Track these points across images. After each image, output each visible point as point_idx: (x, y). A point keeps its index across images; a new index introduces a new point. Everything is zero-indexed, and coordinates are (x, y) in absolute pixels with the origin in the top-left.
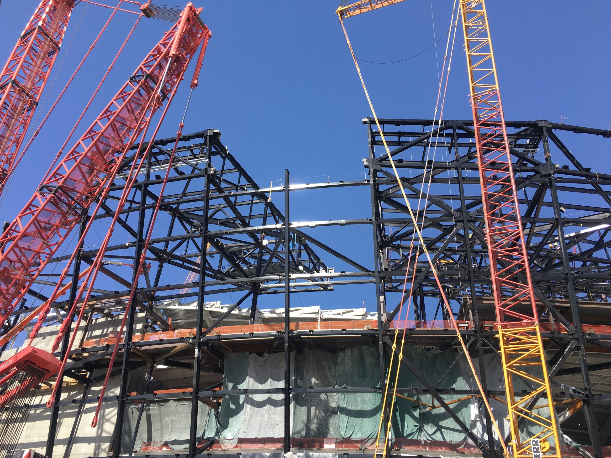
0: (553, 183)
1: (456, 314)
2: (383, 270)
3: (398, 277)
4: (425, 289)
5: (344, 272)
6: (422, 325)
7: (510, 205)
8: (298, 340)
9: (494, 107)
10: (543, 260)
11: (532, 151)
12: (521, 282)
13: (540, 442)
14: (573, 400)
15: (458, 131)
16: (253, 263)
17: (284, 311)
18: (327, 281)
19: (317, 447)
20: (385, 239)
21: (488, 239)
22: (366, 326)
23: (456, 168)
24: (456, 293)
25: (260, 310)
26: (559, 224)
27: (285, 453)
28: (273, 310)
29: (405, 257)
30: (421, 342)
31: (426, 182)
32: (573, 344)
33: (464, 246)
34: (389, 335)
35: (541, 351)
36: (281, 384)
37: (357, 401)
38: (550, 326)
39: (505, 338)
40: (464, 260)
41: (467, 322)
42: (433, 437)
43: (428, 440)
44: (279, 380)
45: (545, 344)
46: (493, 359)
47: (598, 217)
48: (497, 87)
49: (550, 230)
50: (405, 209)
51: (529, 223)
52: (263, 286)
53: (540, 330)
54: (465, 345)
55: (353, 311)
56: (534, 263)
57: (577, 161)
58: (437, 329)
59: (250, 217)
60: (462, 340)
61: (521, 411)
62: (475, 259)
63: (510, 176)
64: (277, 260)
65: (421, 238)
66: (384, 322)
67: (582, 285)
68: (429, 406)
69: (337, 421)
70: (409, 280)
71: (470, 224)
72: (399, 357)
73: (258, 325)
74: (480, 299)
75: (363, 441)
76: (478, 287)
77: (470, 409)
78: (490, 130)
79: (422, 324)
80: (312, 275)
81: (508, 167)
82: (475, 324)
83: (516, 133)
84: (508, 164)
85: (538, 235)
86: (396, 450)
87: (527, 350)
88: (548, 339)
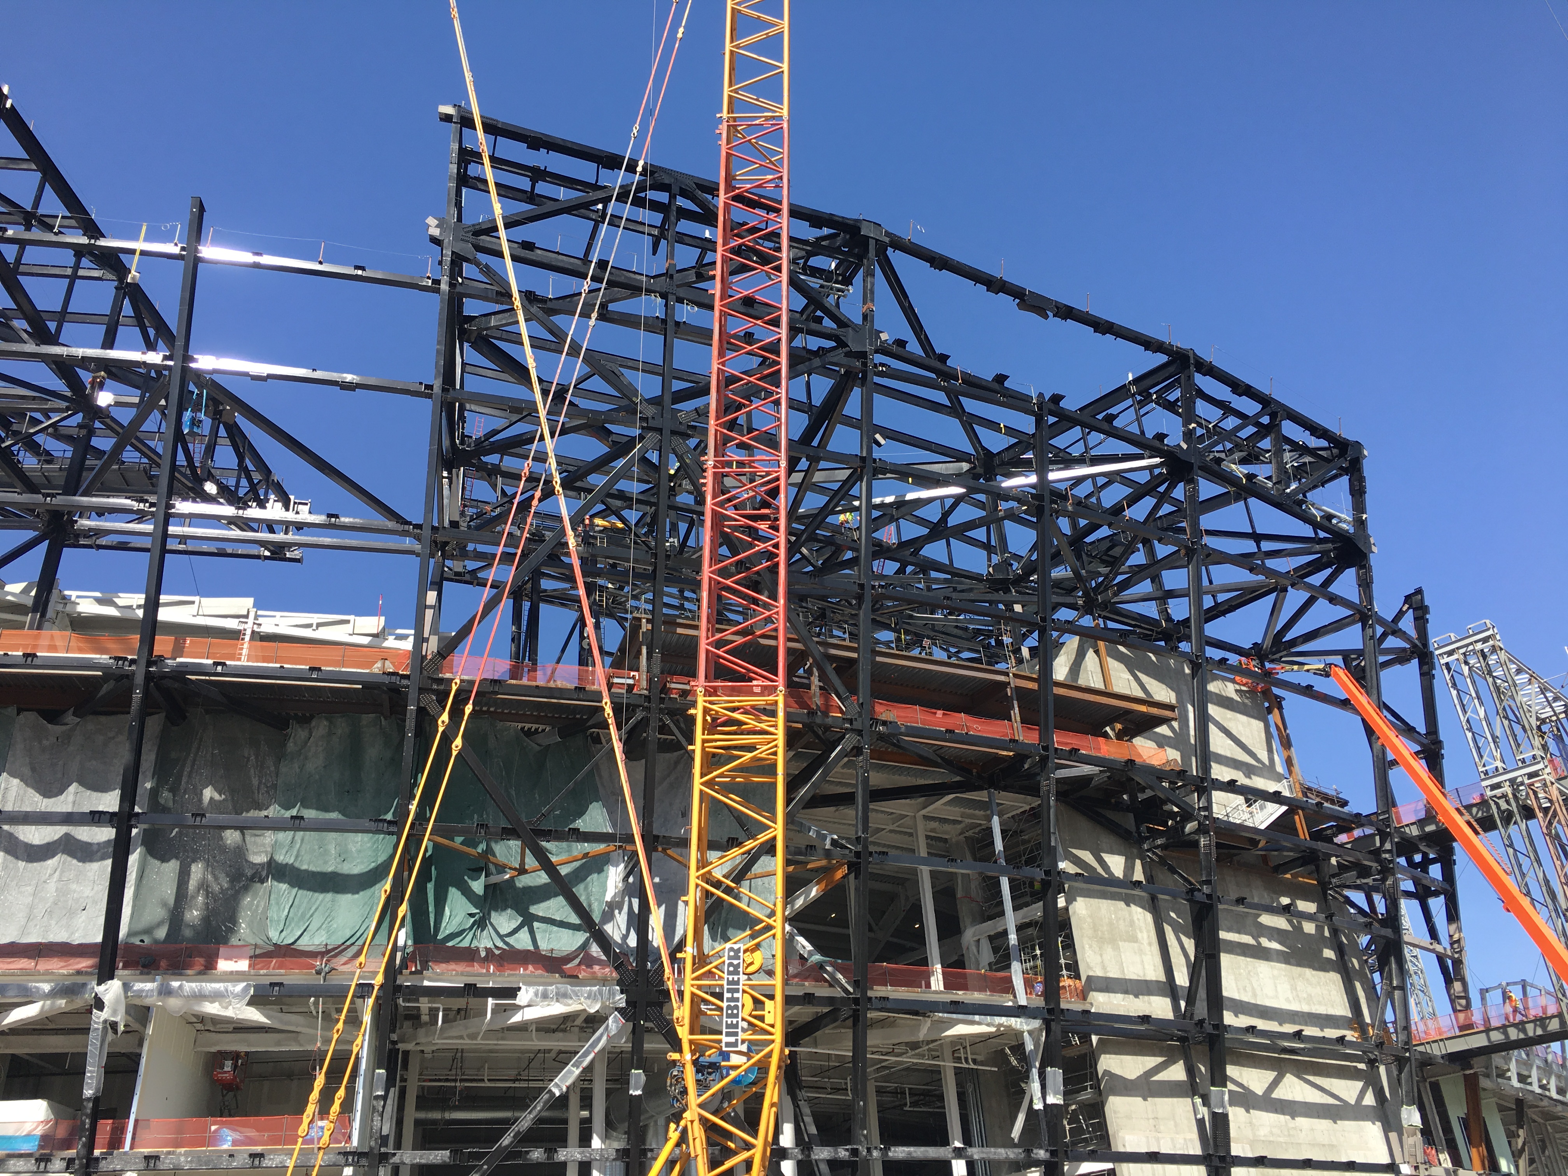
0: (869, 375)
1: (609, 654)
2: (446, 523)
3: (481, 548)
4: (546, 584)
5: (337, 516)
6: (525, 674)
7: (770, 410)
8: (176, 685)
9: (771, 162)
10: (821, 548)
11: (839, 290)
12: (766, 593)
13: (745, 951)
14: (829, 862)
15: (681, 202)
16: (60, 454)
17: (142, 602)
18: (286, 533)
19: (198, 968)
20: (462, 443)
21: (708, 481)
22: (379, 665)
23: (664, 296)
24: (620, 604)
25: (67, 593)
26: (865, 471)
27: (99, 984)
28: (108, 596)
29: (506, 499)
30: (516, 714)
31: (586, 315)
32: (850, 740)
33: (655, 491)
34: (437, 692)
35: (781, 751)
36: (110, 802)
37: (327, 852)
38: (810, 698)
39: (708, 718)
40: (651, 525)
41: (632, 673)
42: (510, 940)
43: (497, 947)
44: (102, 788)
45: (792, 738)
46: (677, 763)
47: (947, 469)
48: (785, 112)
49: (845, 482)
50: (521, 372)
51: (804, 459)
52: (85, 523)
53: (786, 705)
54: (619, 728)
55: (348, 622)
56: (801, 553)
57: (926, 335)
58: (560, 686)
59: (63, 316)
60: (611, 714)
61: (717, 884)
62: (674, 528)
63: (779, 339)
64: (138, 455)
65: (551, 454)
66: (429, 657)
67: (891, 615)
68: (510, 868)
69: (262, 904)
70: (508, 558)
71: (677, 440)
72: (453, 746)
73: (56, 633)
74: (671, 623)
75: (328, 951)
76: (670, 595)
77: (607, 877)
78: (754, 217)
79: (526, 669)
80: (241, 512)
81: (779, 316)
82: (650, 681)
83: (811, 239)
84: (780, 309)
85: (819, 489)
86: (412, 973)
87: (751, 748)
88: (800, 726)
